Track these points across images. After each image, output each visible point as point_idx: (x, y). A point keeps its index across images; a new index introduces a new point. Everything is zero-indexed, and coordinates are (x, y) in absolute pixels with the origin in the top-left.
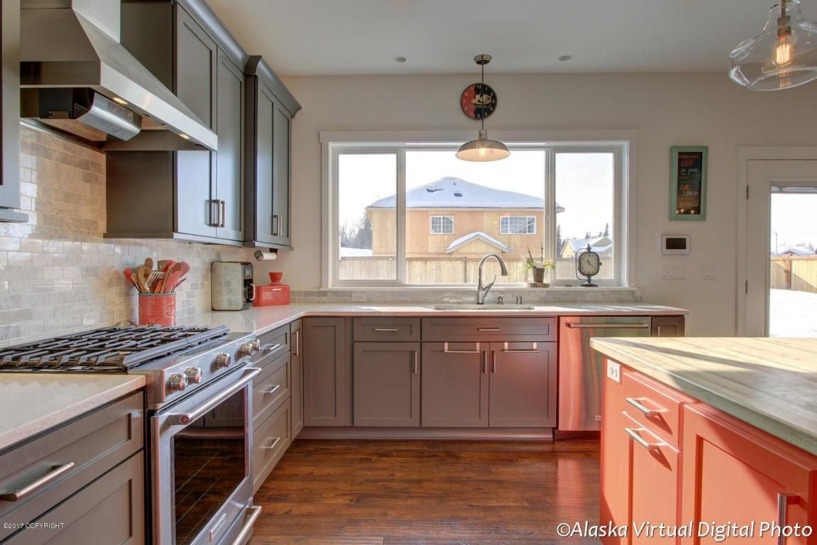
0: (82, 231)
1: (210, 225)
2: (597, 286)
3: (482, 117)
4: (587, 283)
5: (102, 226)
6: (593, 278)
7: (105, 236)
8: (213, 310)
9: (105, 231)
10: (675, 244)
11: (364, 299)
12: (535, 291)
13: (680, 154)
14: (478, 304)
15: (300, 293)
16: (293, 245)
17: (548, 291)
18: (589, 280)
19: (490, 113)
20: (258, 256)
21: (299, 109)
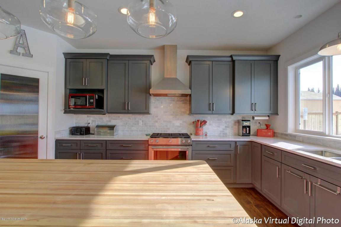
0: (182, 113)
5: (188, 112)
7: (188, 115)
20: (253, 118)
21: (279, 56)
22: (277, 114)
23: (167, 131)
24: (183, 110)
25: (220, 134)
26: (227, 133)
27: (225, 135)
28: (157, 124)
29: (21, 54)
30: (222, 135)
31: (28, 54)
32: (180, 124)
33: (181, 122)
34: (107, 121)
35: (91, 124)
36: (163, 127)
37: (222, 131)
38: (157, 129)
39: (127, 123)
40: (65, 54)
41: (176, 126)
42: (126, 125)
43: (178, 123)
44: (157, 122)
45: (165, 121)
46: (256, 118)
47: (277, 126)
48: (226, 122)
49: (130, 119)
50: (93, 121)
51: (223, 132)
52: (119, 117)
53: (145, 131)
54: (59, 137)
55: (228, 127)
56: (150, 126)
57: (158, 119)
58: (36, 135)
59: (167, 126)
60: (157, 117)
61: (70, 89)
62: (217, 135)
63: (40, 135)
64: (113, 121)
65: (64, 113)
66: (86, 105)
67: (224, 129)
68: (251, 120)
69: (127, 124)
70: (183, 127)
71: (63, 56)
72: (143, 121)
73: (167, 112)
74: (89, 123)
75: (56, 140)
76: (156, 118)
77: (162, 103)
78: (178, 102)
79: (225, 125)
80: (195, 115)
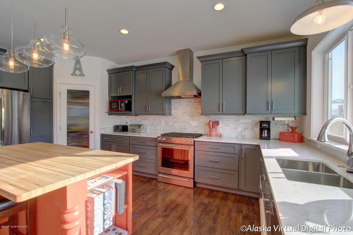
20: (273, 119)
22: (305, 114)
23: (185, 131)
25: (238, 136)
26: (245, 136)
27: (243, 137)
28: (176, 124)
29: (78, 75)
30: (240, 137)
31: (82, 75)
32: (197, 124)
33: (198, 122)
34: (139, 121)
35: (128, 123)
36: (182, 127)
37: (240, 133)
38: (176, 128)
39: (153, 123)
40: (108, 71)
41: (193, 126)
42: (152, 125)
43: (194, 124)
44: (176, 122)
45: (184, 121)
46: (276, 119)
48: (244, 124)
49: (155, 120)
50: (130, 121)
51: (242, 133)
52: (147, 118)
53: (166, 130)
54: (104, 132)
55: (248, 129)
56: (171, 126)
57: (177, 120)
58: (88, 130)
59: (185, 126)
60: (176, 117)
61: (112, 97)
62: (234, 137)
63: (90, 130)
64: (143, 121)
65: (108, 115)
66: (119, 108)
67: (242, 131)
70: (199, 128)
71: (107, 72)
72: (165, 121)
73: (185, 113)
74: (127, 123)
75: (101, 134)
77: (180, 105)
78: (195, 103)
79: (244, 127)
80: (211, 116)
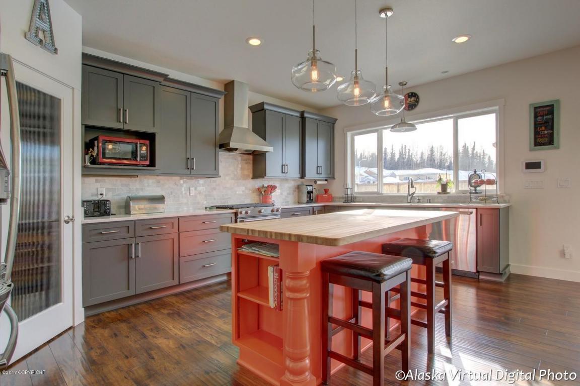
0: (245, 177)
1: (282, 173)
2: (481, 193)
3: (412, 109)
4: (474, 192)
5: (251, 176)
6: (478, 188)
7: (252, 178)
8: (299, 203)
9: (252, 177)
10: (531, 166)
11: (361, 200)
12: (440, 196)
13: (535, 108)
14: (408, 202)
15: (337, 198)
16: (335, 177)
17: (448, 196)
18: (476, 190)
19: (415, 106)
20: (315, 182)
21: (337, 119)
22: (334, 178)
24: (246, 172)
28: (215, 193)
33: (244, 188)
36: (223, 196)
38: (215, 199)
39: (172, 192)
41: (238, 194)
42: (171, 196)
43: (240, 190)
44: (215, 189)
46: (319, 182)
47: (336, 190)
49: (177, 185)
50: (107, 189)
52: (159, 182)
53: (199, 203)
56: (205, 196)
57: (217, 185)
59: (227, 195)
64: (147, 188)
68: (313, 183)
69: (172, 194)
70: (245, 196)
72: (195, 189)
76: (214, 184)
80: (259, 180)
